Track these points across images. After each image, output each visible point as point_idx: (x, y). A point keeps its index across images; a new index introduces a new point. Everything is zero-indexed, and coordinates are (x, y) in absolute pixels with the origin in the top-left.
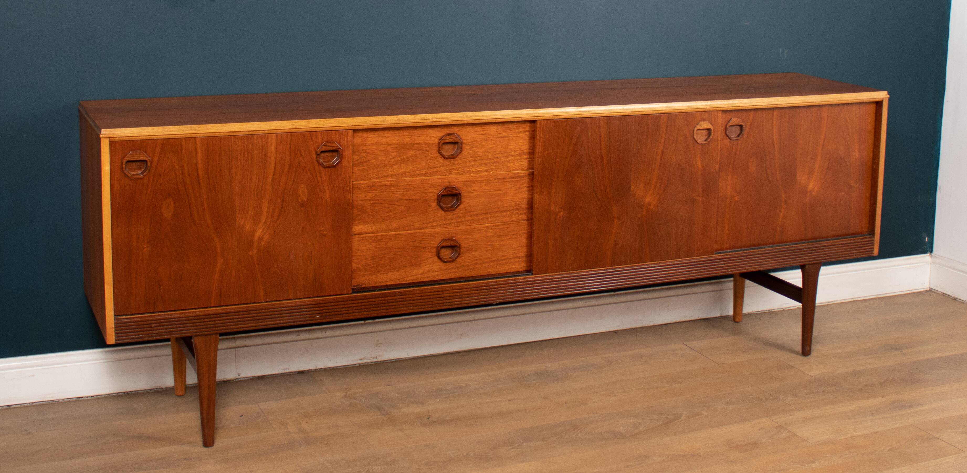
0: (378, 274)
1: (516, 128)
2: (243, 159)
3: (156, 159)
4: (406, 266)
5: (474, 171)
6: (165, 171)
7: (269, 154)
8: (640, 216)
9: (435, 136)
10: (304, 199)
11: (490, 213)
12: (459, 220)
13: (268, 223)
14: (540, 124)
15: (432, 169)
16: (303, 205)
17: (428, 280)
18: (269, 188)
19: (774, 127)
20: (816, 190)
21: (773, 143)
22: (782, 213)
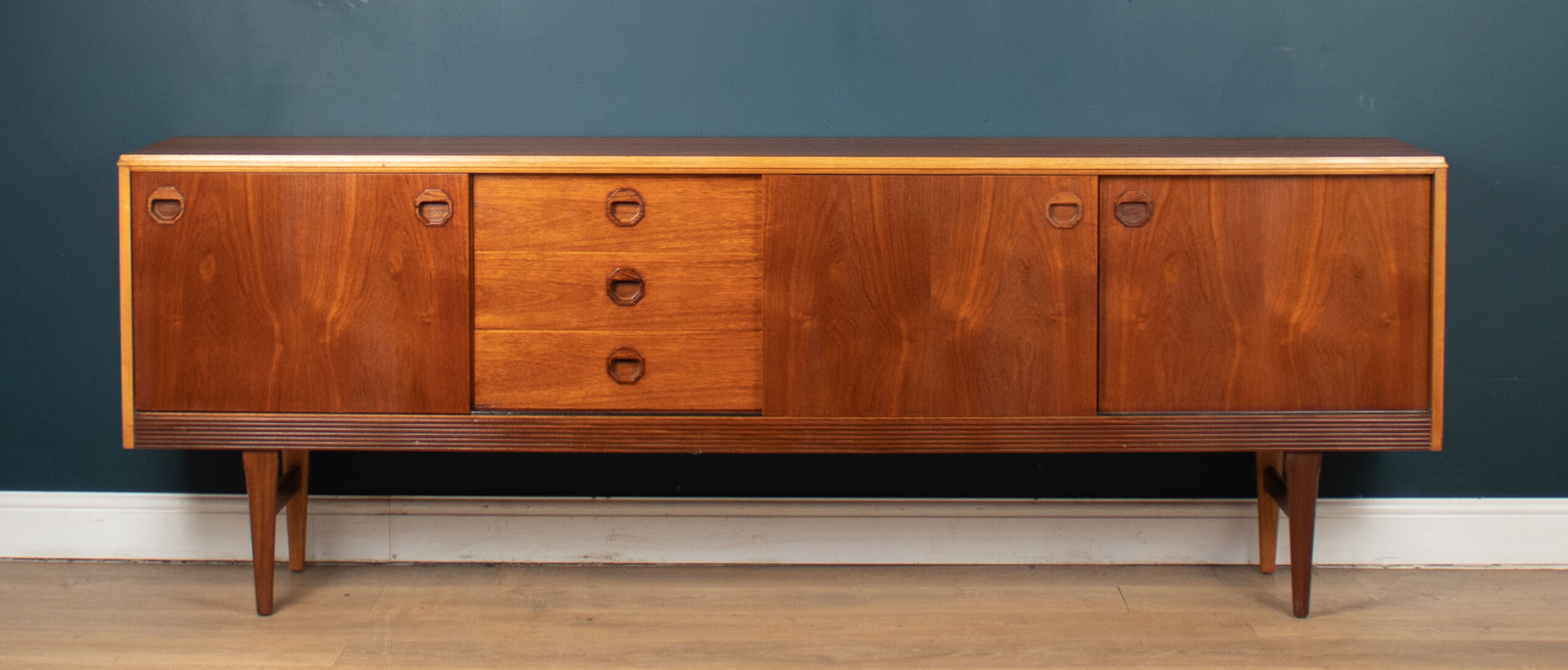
0: (515, 392)
1: (731, 185)
2: (311, 207)
3: (192, 199)
4: (559, 383)
5: (664, 247)
6: (203, 216)
7: (346, 203)
8: (950, 339)
9: (601, 191)
10: (398, 269)
11: (692, 314)
12: (642, 321)
13: (346, 300)
14: (767, 180)
15: (597, 241)
16: (397, 277)
17: (592, 408)
18: (347, 248)
19: (1213, 211)
20: (1306, 324)
21: (1212, 236)
22: (1236, 360)
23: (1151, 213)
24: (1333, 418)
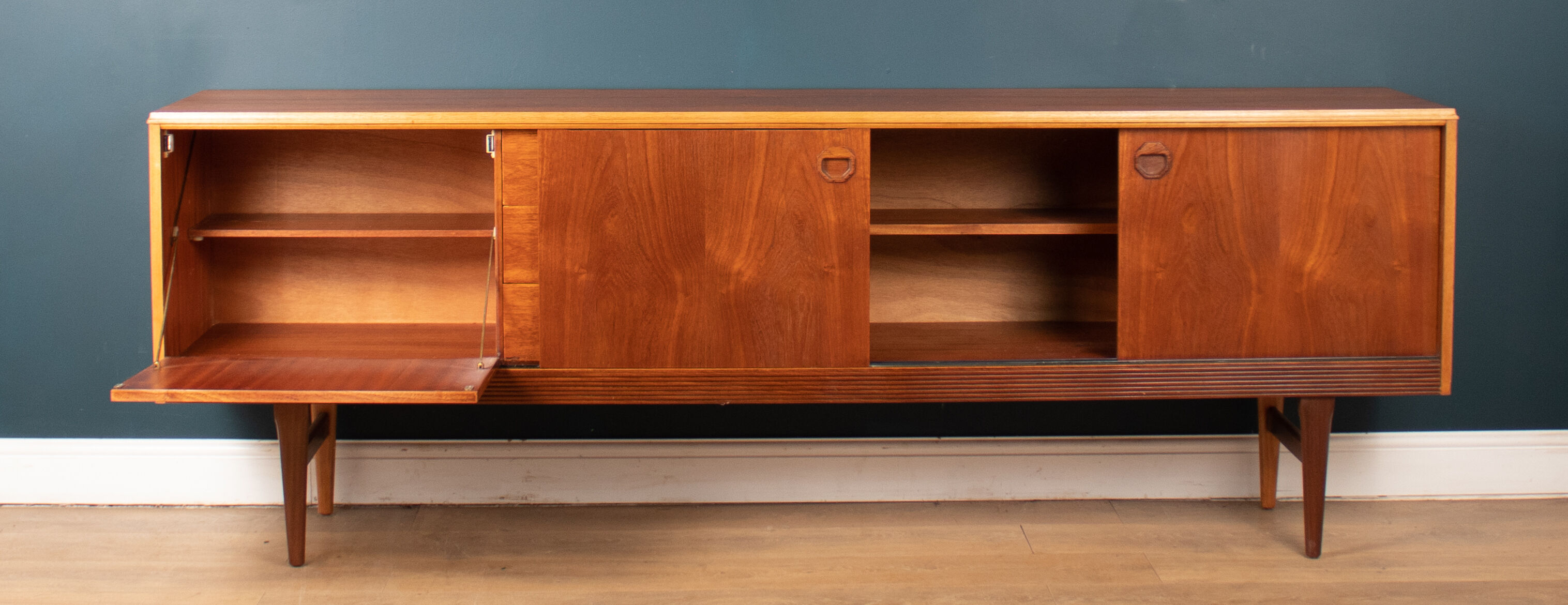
19: (1230, 162)
20: (1320, 272)
21: (1229, 187)
22: (1252, 308)
23: (1170, 165)
24: (1346, 364)
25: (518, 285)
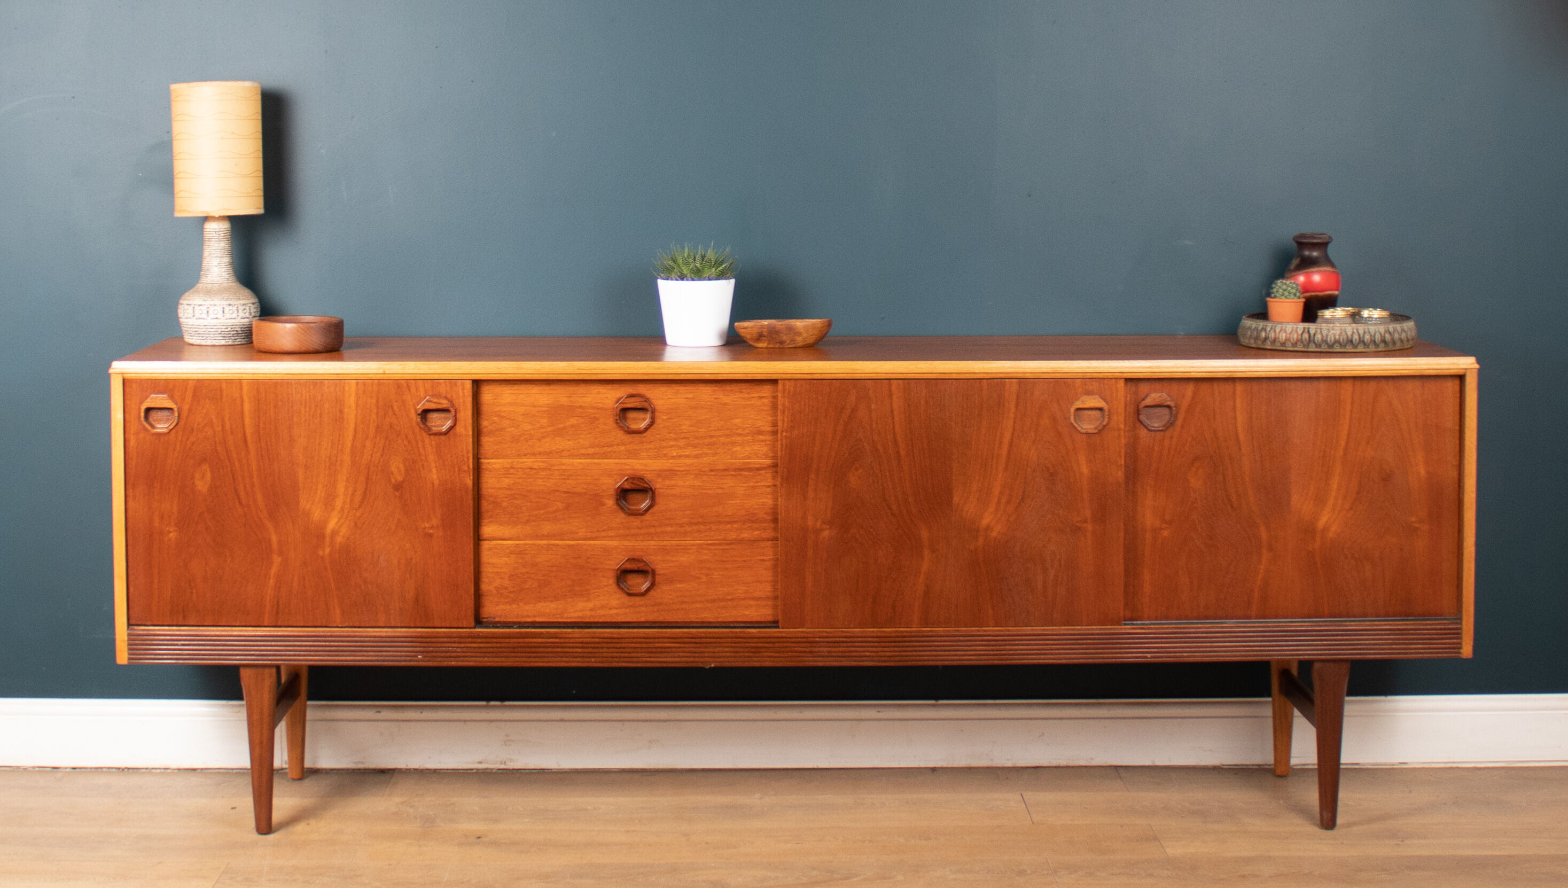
0: (520, 604)
1: (744, 390)
2: (309, 415)
3: (186, 408)
4: (566, 595)
5: (675, 454)
6: (198, 425)
7: (346, 410)
8: (973, 549)
9: (610, 397)
10: (400, 479)
11: (704, 523)
12: (652, 530)
13: (346, 511)
14: (784, 385)
15: (605, 448)
16: (398, 487)
17: (601, 620)
18: (347, 458)
19: (1238, 413)
20: (1334, 528)
21: (1238, 439)
22: (1262, 567)
23: (1176, 417)
24: (1362, 625)
25: (495, 542)
